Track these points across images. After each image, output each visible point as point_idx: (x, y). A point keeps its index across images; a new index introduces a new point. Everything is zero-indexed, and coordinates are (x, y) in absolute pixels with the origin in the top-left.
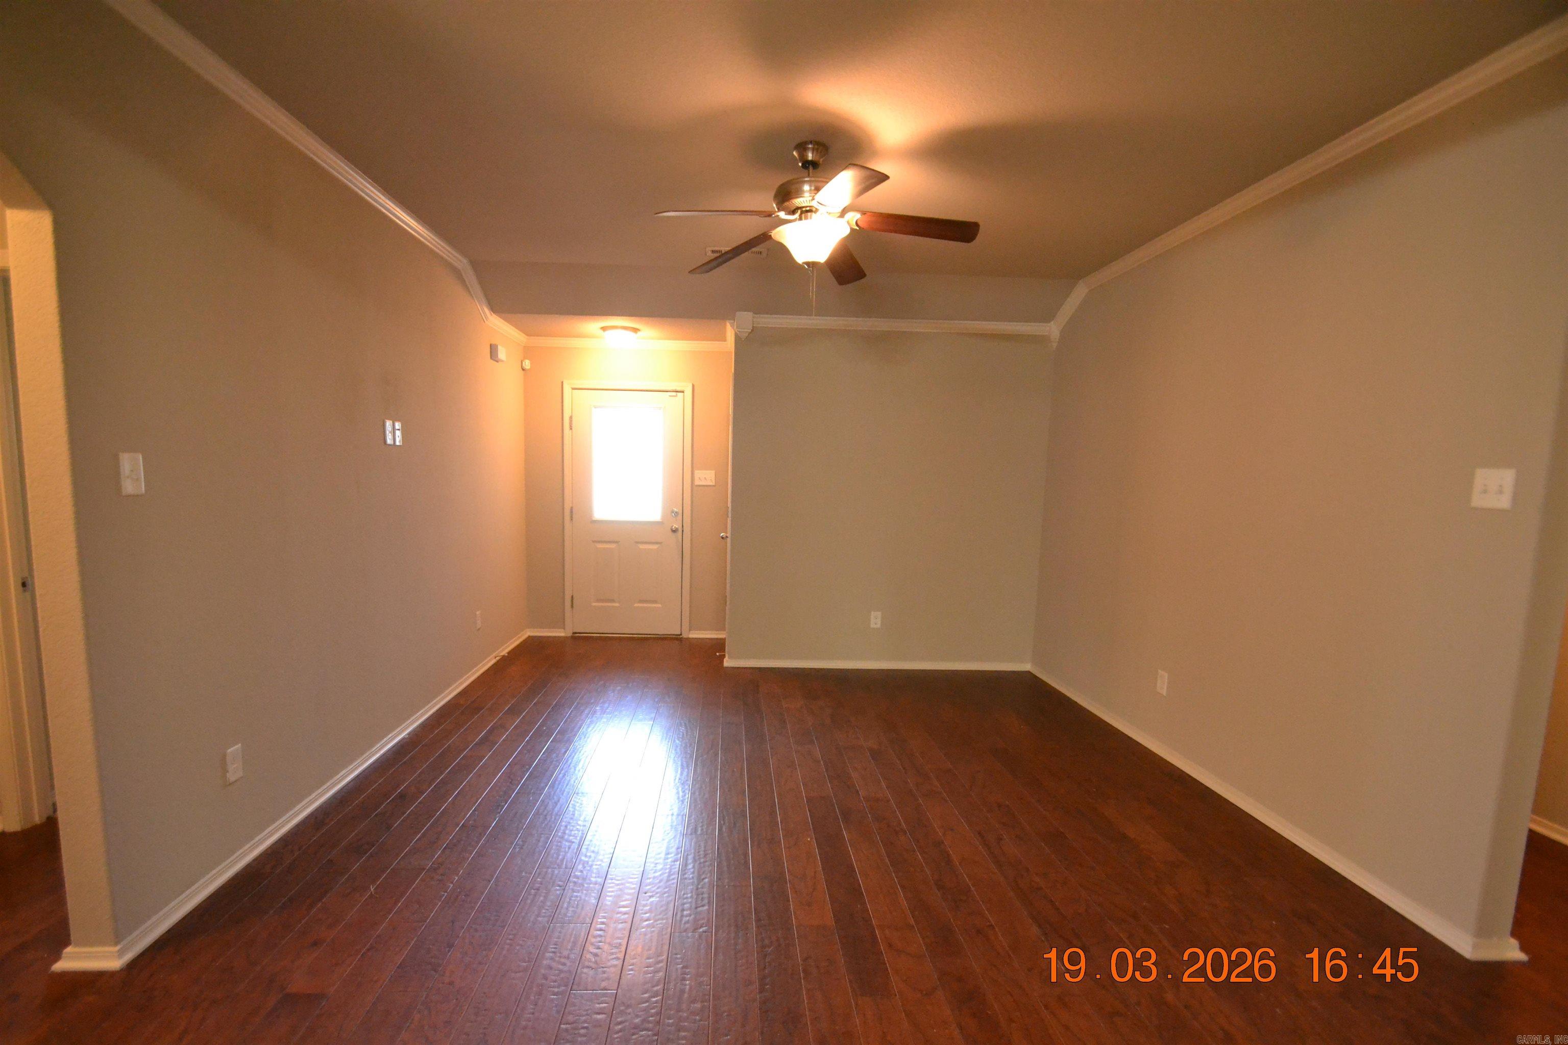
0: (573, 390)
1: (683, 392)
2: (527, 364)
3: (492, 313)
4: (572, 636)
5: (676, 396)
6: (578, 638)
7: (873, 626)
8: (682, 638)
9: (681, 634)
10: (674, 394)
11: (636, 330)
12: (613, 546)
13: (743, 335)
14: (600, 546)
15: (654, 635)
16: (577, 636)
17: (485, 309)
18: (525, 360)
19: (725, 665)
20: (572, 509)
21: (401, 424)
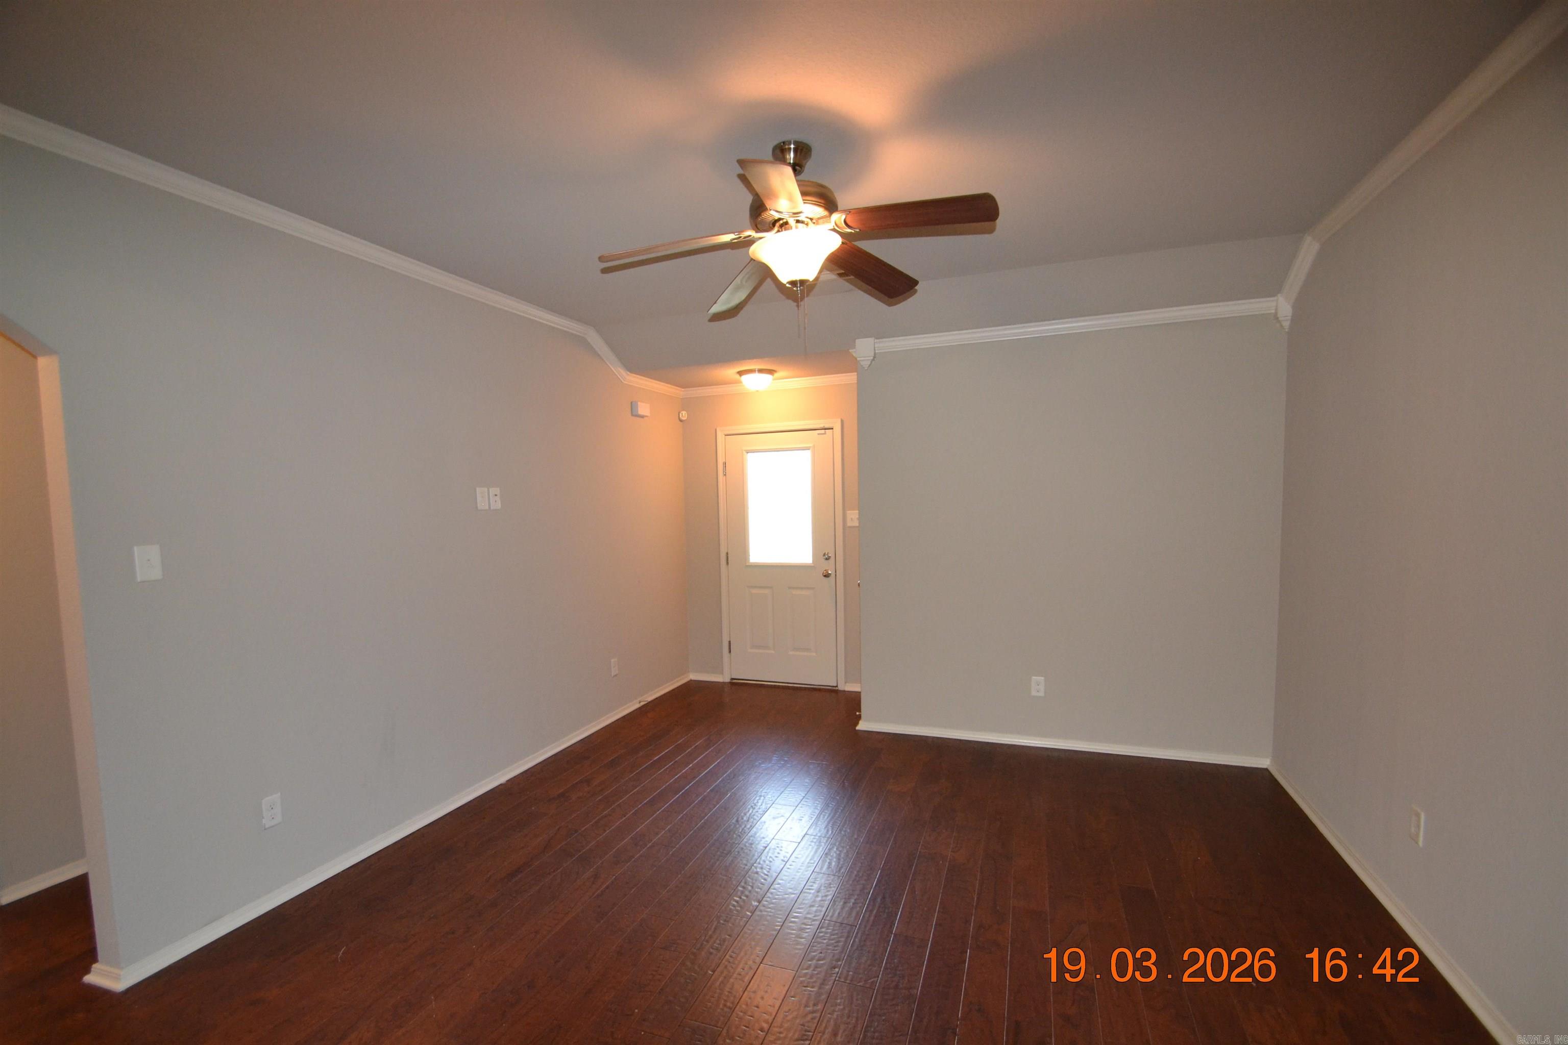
0: (726, 436)
1: (832, 429)
2: (684, 414)
3: (628, 373)
4: (730, 682)
5: (825, 433)
6: (735, 684)
7: (1034, 693)
8: (838, 690)
9: (837, 686)
10: (823, 431)
11: (771, 372)
12: (766, 591)
13: (865, 364)
14: (754, 591)
15: (809, 685)
16: (734, 683)
17: (620, 369)
18: (682, 412)
19: (858, 728)
20: (727, 554)
21: (498, 489)
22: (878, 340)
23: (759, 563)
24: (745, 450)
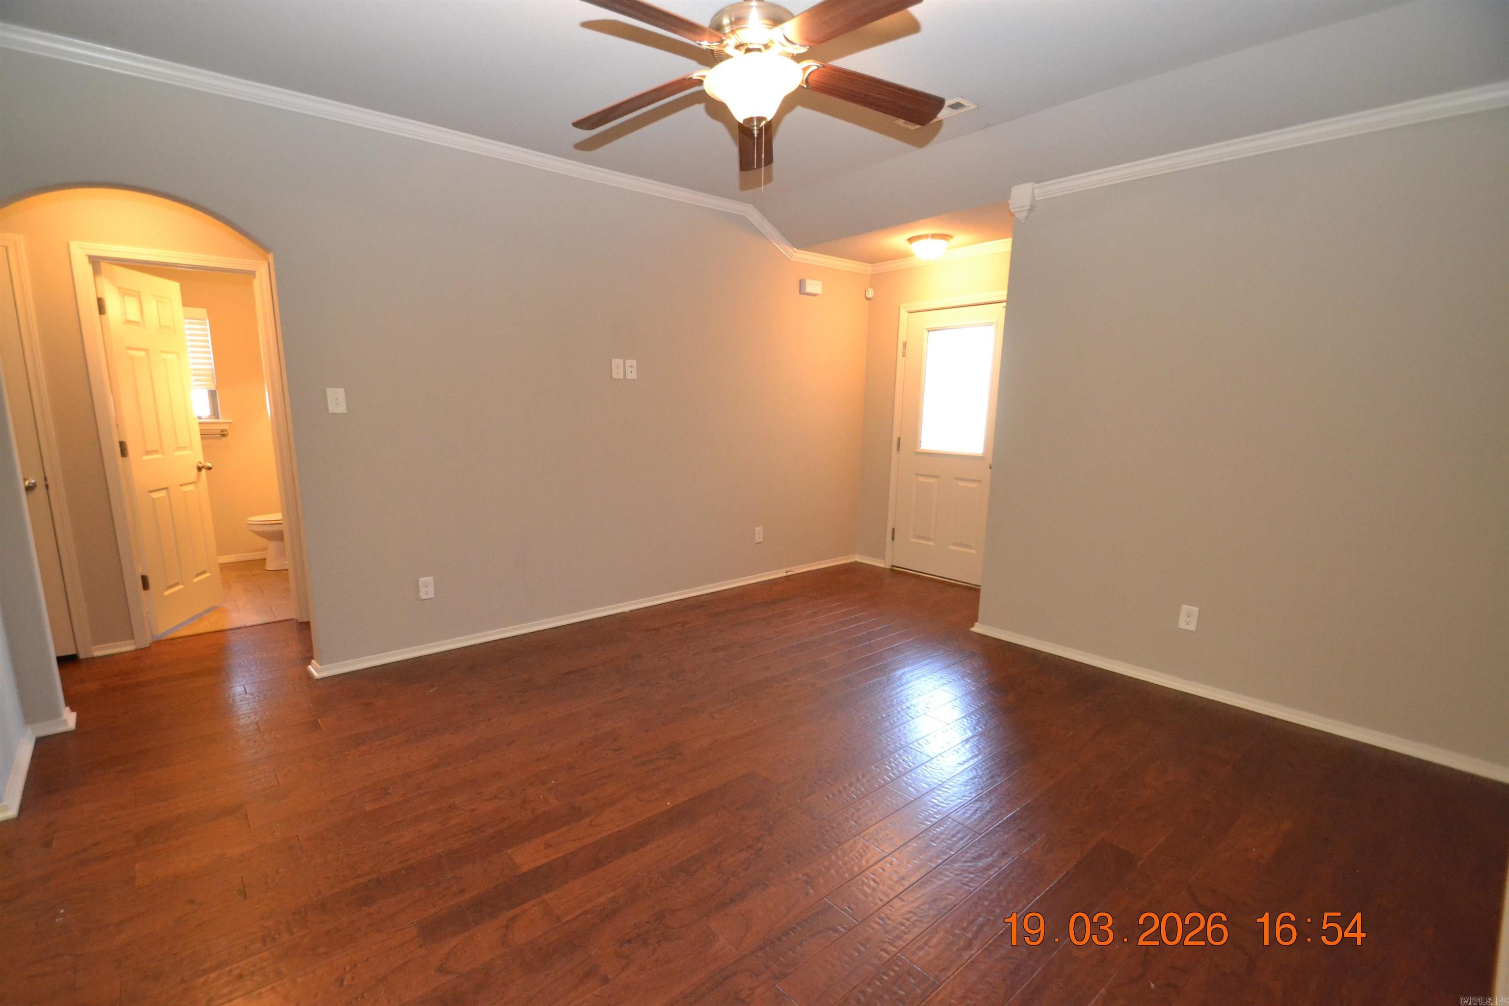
0: (906, 315)
2: (870, 292)
3: (795, 249)
4: (890, 569)
6: (896, 572)
7: (1182, 625)
11: (944, 237)
12: (933, 481)
13: (1021, 216)
14: (921, 479)
15: (963, 582)
16: (894, 570)
17: (786, 247)
18: (868, 290)
19: (973, 629)
20: (899, 439)
21: (635, 361)
22: (1038, 185)
23: (928, 450)
24: (926, 329)
